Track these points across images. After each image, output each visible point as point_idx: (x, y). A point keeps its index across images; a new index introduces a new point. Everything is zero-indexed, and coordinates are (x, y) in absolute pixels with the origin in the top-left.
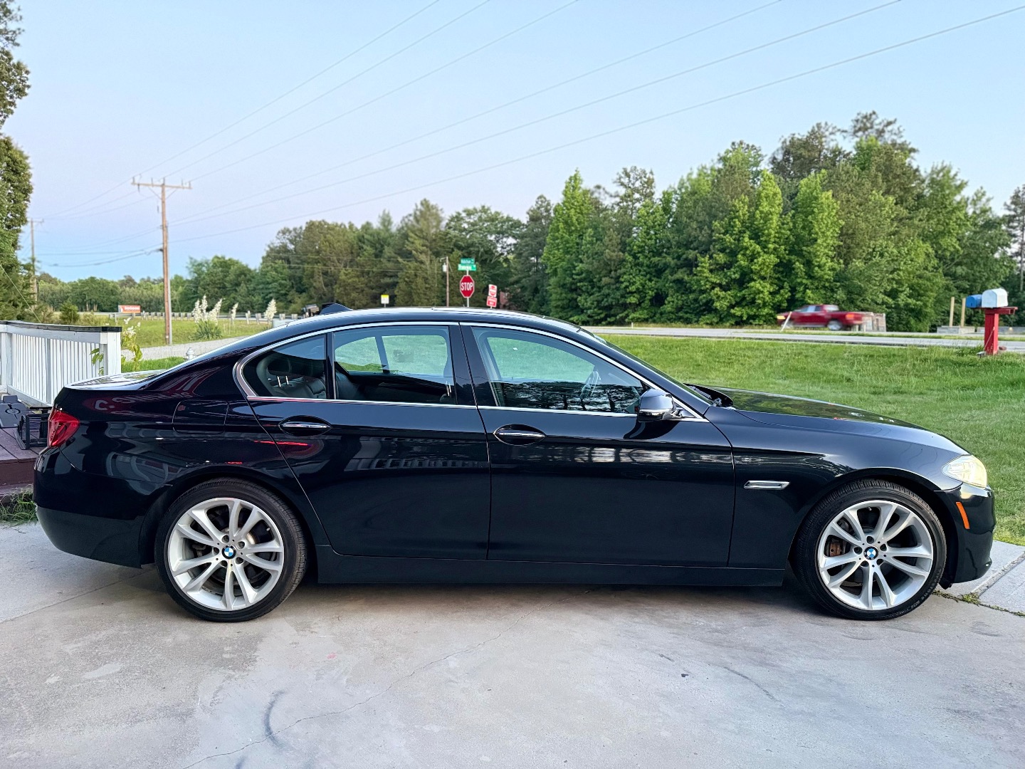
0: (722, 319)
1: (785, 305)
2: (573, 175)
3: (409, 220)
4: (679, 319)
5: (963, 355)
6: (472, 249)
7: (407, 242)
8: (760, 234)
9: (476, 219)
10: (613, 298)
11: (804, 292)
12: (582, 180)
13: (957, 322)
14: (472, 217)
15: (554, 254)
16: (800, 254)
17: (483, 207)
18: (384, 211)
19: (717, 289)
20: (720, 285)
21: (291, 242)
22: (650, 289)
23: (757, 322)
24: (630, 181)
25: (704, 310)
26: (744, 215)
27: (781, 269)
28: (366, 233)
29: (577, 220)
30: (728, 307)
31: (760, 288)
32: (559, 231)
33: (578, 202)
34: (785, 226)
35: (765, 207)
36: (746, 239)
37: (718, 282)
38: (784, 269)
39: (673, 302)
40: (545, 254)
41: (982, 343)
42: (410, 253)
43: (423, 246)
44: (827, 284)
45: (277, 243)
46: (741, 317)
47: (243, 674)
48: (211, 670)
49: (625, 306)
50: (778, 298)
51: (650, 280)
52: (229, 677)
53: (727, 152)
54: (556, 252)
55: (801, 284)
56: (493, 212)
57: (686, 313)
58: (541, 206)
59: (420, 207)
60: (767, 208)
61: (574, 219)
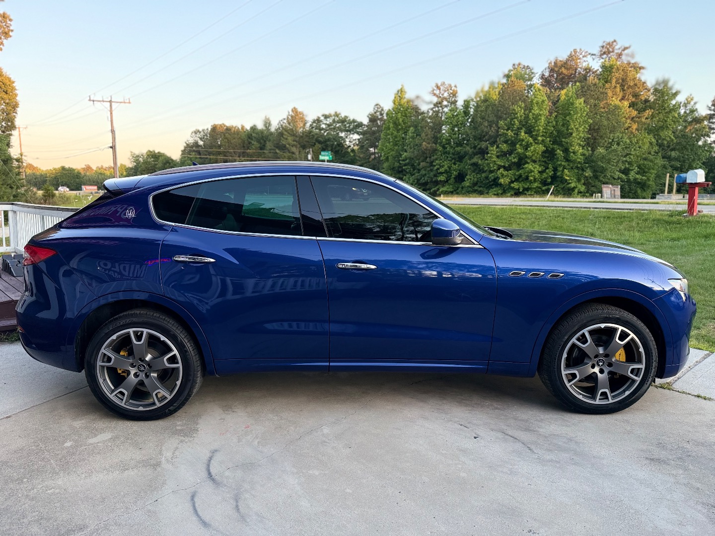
0: (504, 191)
1: (549, 180)
2: (399, 88)
3: (283, 123)
4: (475, 191)
5: (672, 216)
6: (328, 143)
7: (282, 139)
8: (532, 130)
9: (331, 121)
10: (428, 177)
11: (563, 171)
12: (405, 92)
13: (670, 191)
14: (328, 119)
15: (387, 146)
16: (560, 144)
17: (336, 112)
18: (266, 117)
19: (502, 170)
20: (504, 167)
21: (201, 139)
22: (454, 170)
23: (529, 192)
24: (440, 93)
25: (493, 185)
26: (521, 116)
27: (547, 155)
28: (253, 133)
29: (403, 121)
30: (509, 182)
31: (532, 168)
32: (389, 129)
33: (403, 108)
34: (550, 124)
35: (536, 110)
36: (523, 134)
37: (503, 164)
38: (549, 154)
39: (471, 179)
40: (380, 146)
41: (685, 207)
42: (285, 146)
43: (294, 141)
44: (579, 165)
45: (191, 141)
46: (519, 189)
47: (190, 439)
48: (170, 437)
49: (437, 183)
50: (545, 175)
51: (455, 164)
52: (182, 441)
53: (510, 71)
54: (388, 144)
55: (560, 165)
56: (343, 116)
57: (480, 187)
58: (377, 111)
59: (291, 113)
60: (537, 111)
61: (401, 120)
